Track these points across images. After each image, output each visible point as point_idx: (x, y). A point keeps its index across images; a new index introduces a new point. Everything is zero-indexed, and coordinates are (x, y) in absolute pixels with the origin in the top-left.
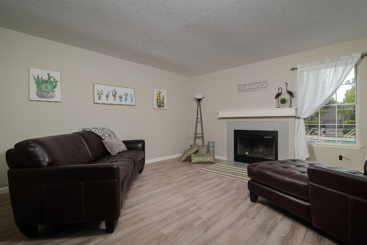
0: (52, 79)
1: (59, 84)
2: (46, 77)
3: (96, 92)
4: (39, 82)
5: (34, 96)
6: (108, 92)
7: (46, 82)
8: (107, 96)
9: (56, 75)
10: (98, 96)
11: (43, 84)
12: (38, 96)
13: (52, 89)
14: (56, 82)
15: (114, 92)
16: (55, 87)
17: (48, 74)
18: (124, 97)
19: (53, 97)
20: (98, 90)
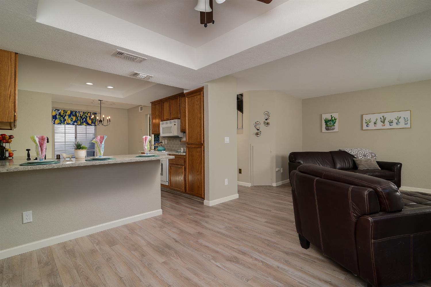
0: (333, 119)
1: (337, 120)
2: (330, 118)
3: (364, 121)
4: (326, 122)
5: (324, 130)
6: (377, 120)
7: (330, 121)
8: (375, 123)
9: (336, 115)
10: (366, 124)
11: (329, 122)
12: (326, 129)
13: (333, 124)
14: (335, 119)
15: (382, 118)
16: (335, 123)
17: (331, 116)
18: (395, 121)
19: (333, 129)
20: (366, 120)
